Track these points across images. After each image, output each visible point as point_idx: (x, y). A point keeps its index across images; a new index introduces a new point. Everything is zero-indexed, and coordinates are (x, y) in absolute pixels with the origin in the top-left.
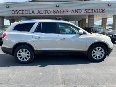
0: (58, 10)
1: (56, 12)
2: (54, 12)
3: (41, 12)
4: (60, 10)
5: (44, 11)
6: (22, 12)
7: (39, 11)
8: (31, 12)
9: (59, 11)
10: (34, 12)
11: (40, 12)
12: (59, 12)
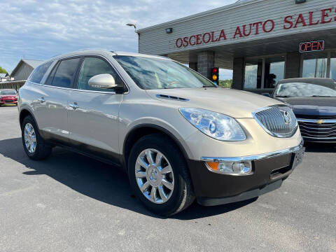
0: (300, 16)
1: (294, 23)
2: (288, 25)
3: (244, 31)
4: (311, 13)
5: (252, 28)
6: (198, 39)
7: (238, 28)
8: (217, 35)
9: (306, 17)
10: (224, 36)
11: (240, 33)
12: (307, 22)
